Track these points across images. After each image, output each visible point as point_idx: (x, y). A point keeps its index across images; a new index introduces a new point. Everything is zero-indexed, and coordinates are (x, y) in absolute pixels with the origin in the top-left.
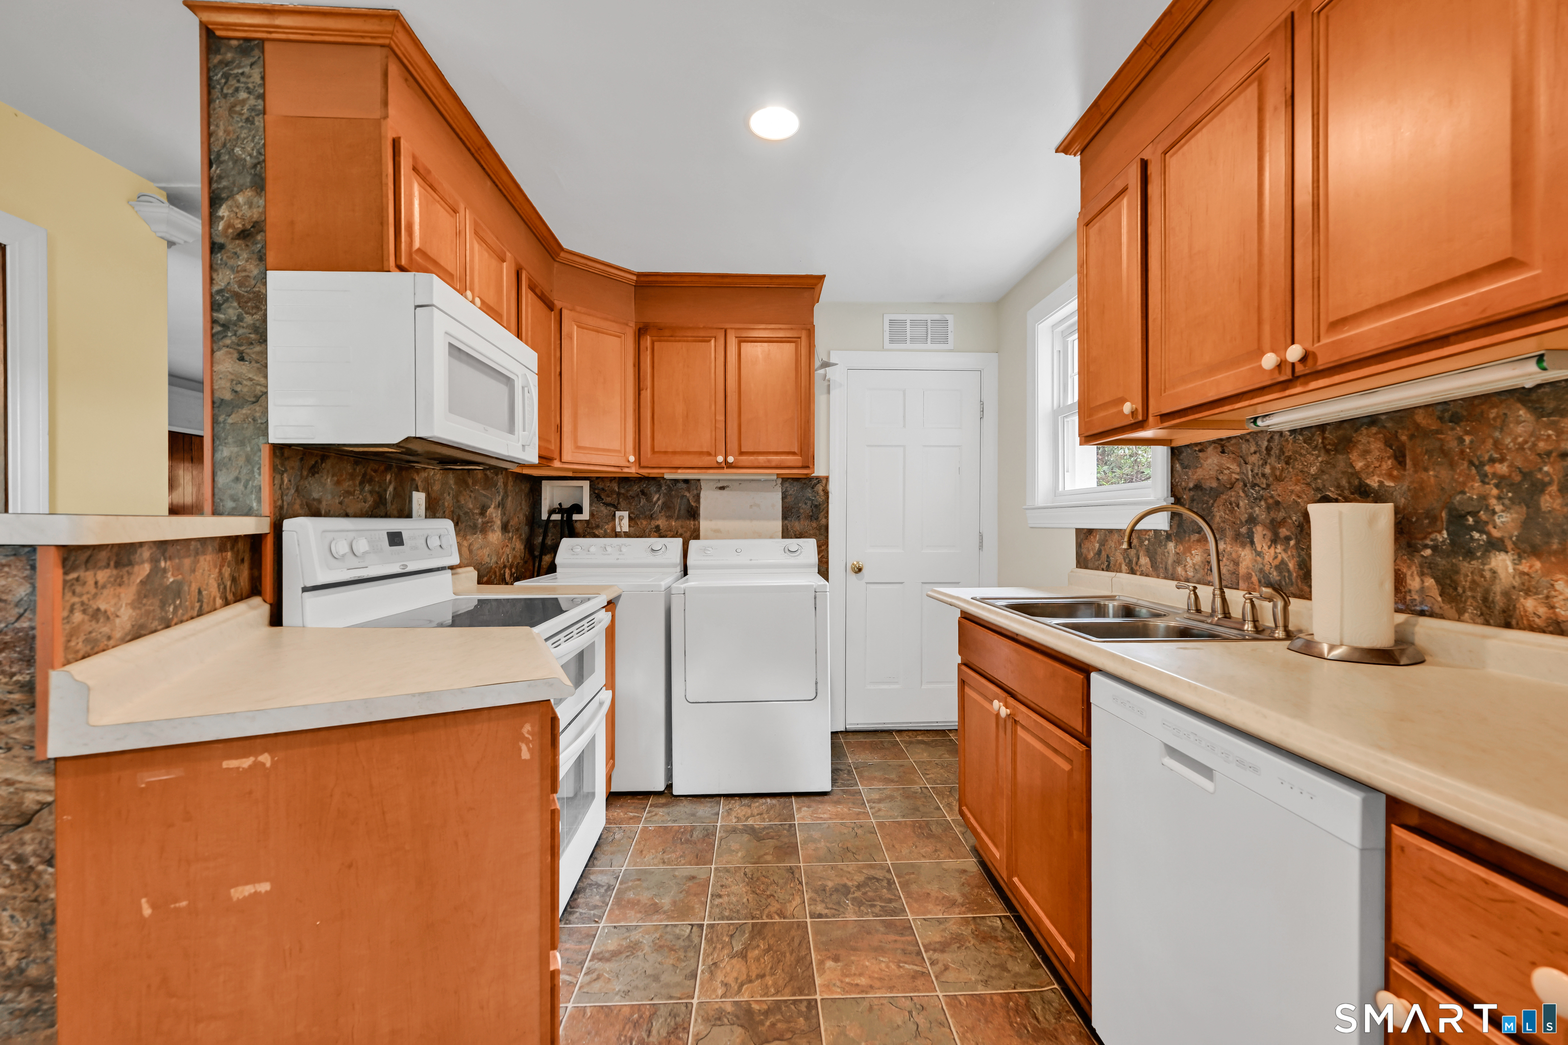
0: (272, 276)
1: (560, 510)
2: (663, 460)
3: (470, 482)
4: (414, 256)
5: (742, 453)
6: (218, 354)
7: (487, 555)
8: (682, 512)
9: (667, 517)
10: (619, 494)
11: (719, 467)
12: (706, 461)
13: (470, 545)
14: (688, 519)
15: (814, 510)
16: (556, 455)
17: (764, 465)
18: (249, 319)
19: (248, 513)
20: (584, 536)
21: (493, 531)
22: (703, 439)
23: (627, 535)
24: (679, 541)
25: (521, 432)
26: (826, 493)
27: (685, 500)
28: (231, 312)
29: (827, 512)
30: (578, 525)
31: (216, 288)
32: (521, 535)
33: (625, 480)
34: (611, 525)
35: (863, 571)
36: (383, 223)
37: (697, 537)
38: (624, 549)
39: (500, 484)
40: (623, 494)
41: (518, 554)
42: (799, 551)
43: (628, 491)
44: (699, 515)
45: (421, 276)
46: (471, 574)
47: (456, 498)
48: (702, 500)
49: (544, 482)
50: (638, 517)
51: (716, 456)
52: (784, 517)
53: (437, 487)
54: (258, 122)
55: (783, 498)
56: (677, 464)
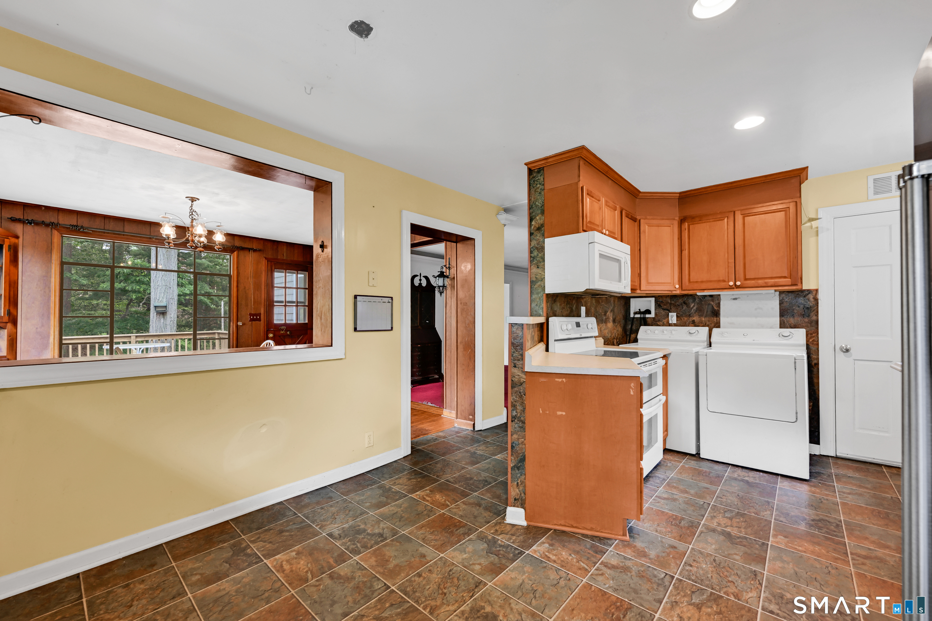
0: (547, 241)
1: (640, 312)
2: (696, 286)
3: (600, 301)
4: (588, 225)
5: (746, 279)
6: (532, 267)
7: (606, 332)
8: (709, 313)
9: (699, 316)
10: (671, 304)
11: (731, 288)
12: (723, 285)
13: (601, 328)
14: (713, 317)
15: (806, 311)
16: (638, 288)
17: (763, 285)
18: (540, 255)
19: (540, 315)
20: (652, 325)
21: (609, 322)
22: (720, 272)
23: (675, 325)
24: (706, 329)
25: (624, 281)
26: (816, 300)
27: (710, 306)
28: (535, 253)
29: (818, 312)
30: (648, 320)
31: (531, 247)
32: (621, 324)
33: (674, 297)
34: (666, 320)
35: (851, 351)
36: (578, 217)
37: (718, 326)
38: (673, 332)
39: (612, 301)
40: (673, 304)
41: (620, 333)
42: (791, 336)
43: (676, 302)
44: (719, 314)
45: (591, 233)
46: (601, 340)
47: (596, 308)
48: (721, 306)
49: (631, 299)
50: (682, 316)
51: (729, 282)
52: (782, 315)
53: (589, 304)
54: (542, 193)
55: (780, 304)
56: (703, 287)
